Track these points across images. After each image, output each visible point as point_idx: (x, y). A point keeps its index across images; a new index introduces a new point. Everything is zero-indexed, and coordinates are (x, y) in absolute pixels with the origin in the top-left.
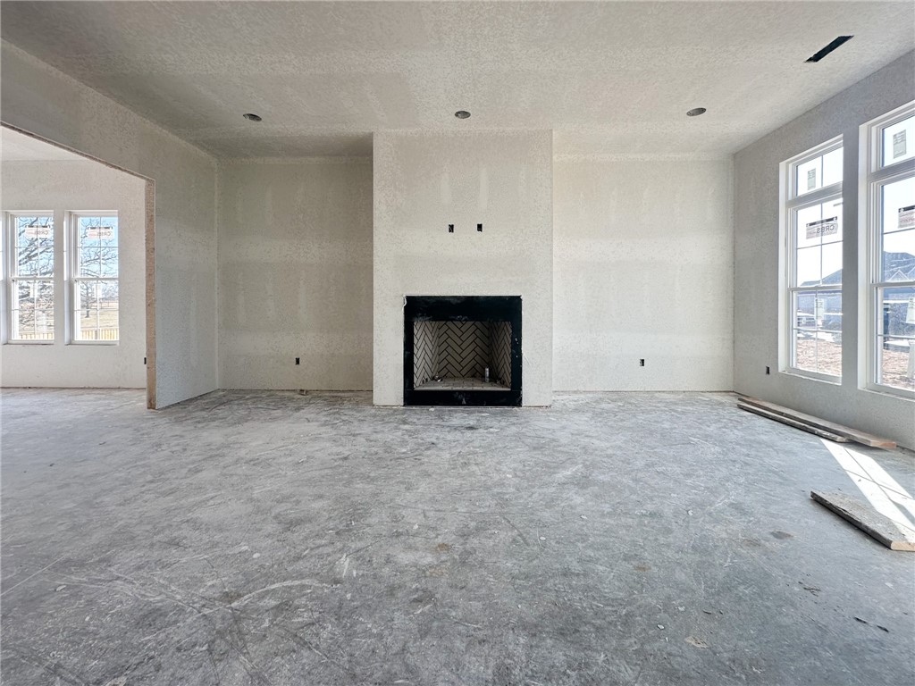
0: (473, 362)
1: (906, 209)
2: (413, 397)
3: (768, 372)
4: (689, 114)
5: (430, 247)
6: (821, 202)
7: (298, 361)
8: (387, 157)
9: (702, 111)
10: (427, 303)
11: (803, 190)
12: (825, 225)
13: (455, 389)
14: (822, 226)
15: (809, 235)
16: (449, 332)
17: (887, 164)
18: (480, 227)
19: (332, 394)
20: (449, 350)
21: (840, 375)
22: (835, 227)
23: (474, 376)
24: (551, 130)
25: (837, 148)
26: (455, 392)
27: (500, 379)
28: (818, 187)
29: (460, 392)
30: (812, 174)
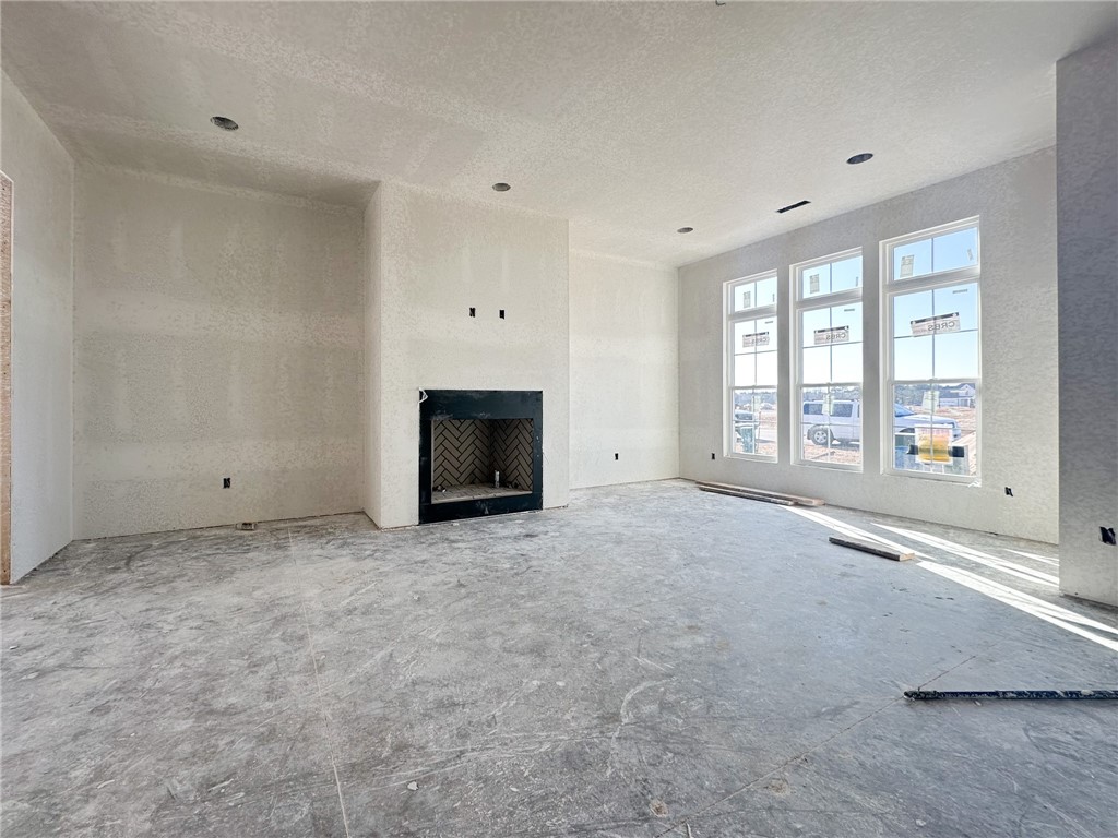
0: (473, 466)
1: (819, 331)
2: (430, 513)
3: (713, 458)
4: (680, 231)
5: (449, 332)
6: (755, 319)
7: (227, 483)
8: (398, 215)
9: (689, 229)
10: (447, 398)
11: (739, 307)
12: (759, 337)
13: (476, 497)
14: (758, 338)
15: (745, 344)
16: (446, 433)
17: (805, 297)
18: (502, 314)
19: (296, 524)
20: (446, 454)
21: (776, 455)
22: (766, 341)
23: (472, 483)
24: (567, 221)
25: (773, 277)
26: (477, 500)
27: (511, 483)
28: (752, 306)
29: (482, 500)
30: (747, 296)
